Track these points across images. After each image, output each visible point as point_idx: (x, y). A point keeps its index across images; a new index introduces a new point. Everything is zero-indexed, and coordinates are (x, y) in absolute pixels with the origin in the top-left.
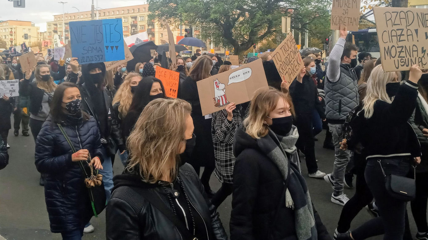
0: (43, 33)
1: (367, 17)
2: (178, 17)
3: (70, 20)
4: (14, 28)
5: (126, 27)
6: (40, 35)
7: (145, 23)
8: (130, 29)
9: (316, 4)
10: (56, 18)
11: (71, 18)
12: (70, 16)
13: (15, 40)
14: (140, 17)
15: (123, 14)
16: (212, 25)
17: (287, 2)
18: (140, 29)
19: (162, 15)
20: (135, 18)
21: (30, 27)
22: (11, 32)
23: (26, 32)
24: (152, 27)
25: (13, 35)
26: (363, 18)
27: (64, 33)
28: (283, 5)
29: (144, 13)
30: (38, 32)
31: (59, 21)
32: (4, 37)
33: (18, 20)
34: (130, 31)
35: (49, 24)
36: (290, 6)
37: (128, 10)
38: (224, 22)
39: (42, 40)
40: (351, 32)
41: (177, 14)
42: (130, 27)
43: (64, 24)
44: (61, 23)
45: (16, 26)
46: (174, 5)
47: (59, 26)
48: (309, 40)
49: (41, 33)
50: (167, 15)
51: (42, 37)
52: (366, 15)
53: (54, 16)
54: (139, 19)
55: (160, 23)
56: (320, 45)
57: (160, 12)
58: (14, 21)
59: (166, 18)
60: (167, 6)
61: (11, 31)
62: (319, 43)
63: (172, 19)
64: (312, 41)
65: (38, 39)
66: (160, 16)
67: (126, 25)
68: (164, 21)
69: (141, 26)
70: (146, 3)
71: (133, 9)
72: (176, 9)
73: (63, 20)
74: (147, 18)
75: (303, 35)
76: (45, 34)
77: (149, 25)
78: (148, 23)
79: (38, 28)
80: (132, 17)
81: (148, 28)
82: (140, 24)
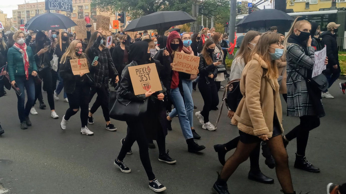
0: (9, 18)
1: (257, 6)
2: (113, 5)
3: (30, 8)
5: (74, 14)
6: (8, 21)
7: (89, 11)
8: (77, 15)
10: (19, 7)
11: (31, 7)
12: (31, 6)
14: (85, 6)
16: (140, 11)
19: (102, 3)
20: (82, 7)
24: (95, 14)
26: (254, 7)
27: (26, 19)
29: (88, 3)
30: (6, 18)
31: (22, 9)
34: (77, 17)
35: (14, 12)
37: (75, 0)
38: (149, 9)
39: (9, 24)
41: (113, 2)
42: (77, 14)
43: (26, 12)
44: (23, 11)
47: (22, 13)
48: (214, 24)
50: (105, 4)
51: (9, 22)
52: (256, 5)
53: (18, 5)
54: (84, 8)
56: (222, 28)
57: (100, 1)
59: (104, 6)
62: (222, 27)
63: (109, 7)
64: (217, 26)
65: (6, 24)
66: (100, 4)
68: (103, 8)
73: (25, 9)
74: (90, 7)
75: (210, 19)
76: (11, 20)
77: (92, 13)
78: (91, 11)
79: (6, 15)
80: (79, 6)
81: (92, 14)
82: (85, 12)
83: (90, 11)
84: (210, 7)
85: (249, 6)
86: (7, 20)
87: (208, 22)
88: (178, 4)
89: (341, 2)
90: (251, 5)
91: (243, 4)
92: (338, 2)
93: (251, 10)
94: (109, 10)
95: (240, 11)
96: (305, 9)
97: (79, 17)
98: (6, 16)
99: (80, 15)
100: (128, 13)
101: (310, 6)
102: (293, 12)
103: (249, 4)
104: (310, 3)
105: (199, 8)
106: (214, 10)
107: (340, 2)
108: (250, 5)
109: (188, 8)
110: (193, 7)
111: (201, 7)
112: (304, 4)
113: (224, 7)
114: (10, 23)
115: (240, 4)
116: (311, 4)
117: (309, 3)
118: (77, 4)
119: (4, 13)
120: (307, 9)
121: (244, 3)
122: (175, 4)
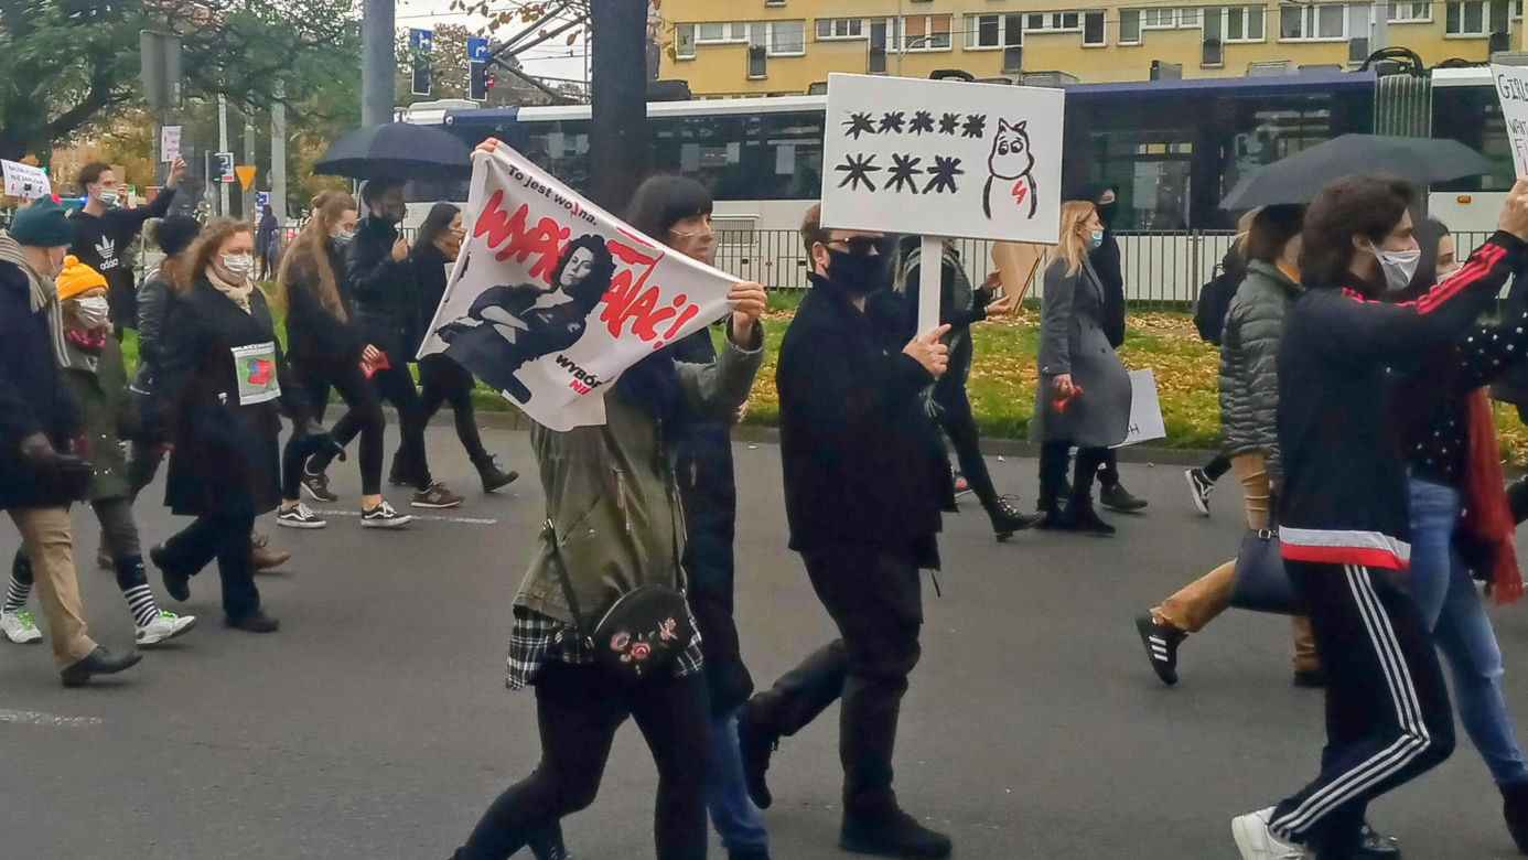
1: (518, 57)
26: (496, 61)
40: (450, 118)
52: (510, 49)
84: (249, 55)
85: (472, 54)
88: (54, 24)
89: (914, 50)
90: (483, 49)
91: (446, 42)
92: (896, 50)
93: (486, 78)
95: (427, 83)
96: (749, 80)
101: (770, 66)
102: (688, 97)
103: (475, 42)
104: (769, 52)
105: (185, 55)
107: (903, 49)
108: (479, 49)
109: (119, 54)
110: (146, 43)
111: (207, 47)
112: (743, 53)
113: (335, 55)
115: (427, 41)
116: (775, 54)
117: (764, 51)
120: (759, 83)
121: (449, 33)
122: (34, 22)
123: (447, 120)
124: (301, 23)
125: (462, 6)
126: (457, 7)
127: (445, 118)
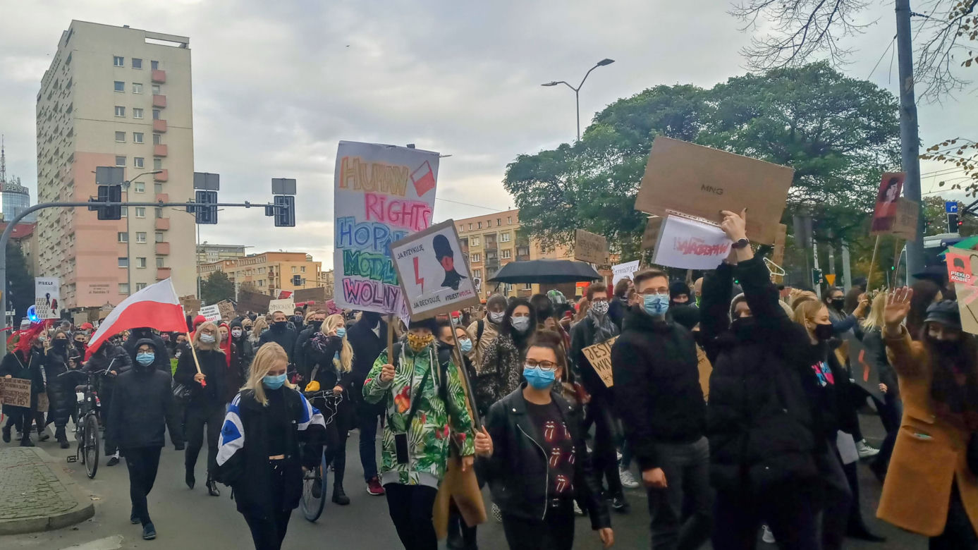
0: (326, 272)
4: (276, 266)
6: (322, 278)
7: (512, 246)
9: (865, 188)
13: (277, 287)
14: (503, 234)
15: (470, 231)
17: (801, 187)
18: (502, 257)
19: (547, 226)
20: (493, 236)
21: (303, 264)
22: (271, 273)
23: (299, 272)
25: (275, 278)
26: (969, 212)
28: (793, 193)
29: (510, 227)
30: (318, 271)
32: (257, 284)
33: (284, 251)
36: (806, 194)
37: (480, 221)
41: (574, 222)
45: (281, 262)
46: (568, 206)
48: (852, 264)
49: (323, 273)
50: (555, 226)
51: (325, 281)
54: (499, 239)
55: (541, 241)
57: (541, 221)
58: (276, 253)
59: (554, 232)
60: (553, 210)
61: (271, 271)
63: (564, 234)
65: (319, 285)
66: (540, 229)
67: (478, 251)
68: (550, 236)
69: (504, 252)
70: (514, 207)
71: (488, 221)
72: (571, 213)
74: (513, 235)
75: (838, 253)
76: (331, 276)
77: (518, 250)
78: (516, 244)
79: (319, 264)
80: (487, 236)
81: (518, 253)
82: (503, 248)
83: (513, 243)
85: (948, 210)
86: (320, 277)
87: (833, 260)
90: (955, 207)
93: (958, 222)
94: (563, 241)
97: (489, 261)
98: (320, 267)
99: (490, 256)
100: (614, 245)
103: (951, 204)
106: (854, 226)
108: (952, 207)
114: (328, 283)
118: (482, 232)
119: (314, 260)
123: (943, 244)
124: (862, 204)
125: (959, 187)
126: (956, 187)
127: (941, 244)
